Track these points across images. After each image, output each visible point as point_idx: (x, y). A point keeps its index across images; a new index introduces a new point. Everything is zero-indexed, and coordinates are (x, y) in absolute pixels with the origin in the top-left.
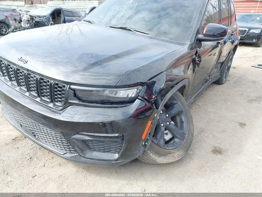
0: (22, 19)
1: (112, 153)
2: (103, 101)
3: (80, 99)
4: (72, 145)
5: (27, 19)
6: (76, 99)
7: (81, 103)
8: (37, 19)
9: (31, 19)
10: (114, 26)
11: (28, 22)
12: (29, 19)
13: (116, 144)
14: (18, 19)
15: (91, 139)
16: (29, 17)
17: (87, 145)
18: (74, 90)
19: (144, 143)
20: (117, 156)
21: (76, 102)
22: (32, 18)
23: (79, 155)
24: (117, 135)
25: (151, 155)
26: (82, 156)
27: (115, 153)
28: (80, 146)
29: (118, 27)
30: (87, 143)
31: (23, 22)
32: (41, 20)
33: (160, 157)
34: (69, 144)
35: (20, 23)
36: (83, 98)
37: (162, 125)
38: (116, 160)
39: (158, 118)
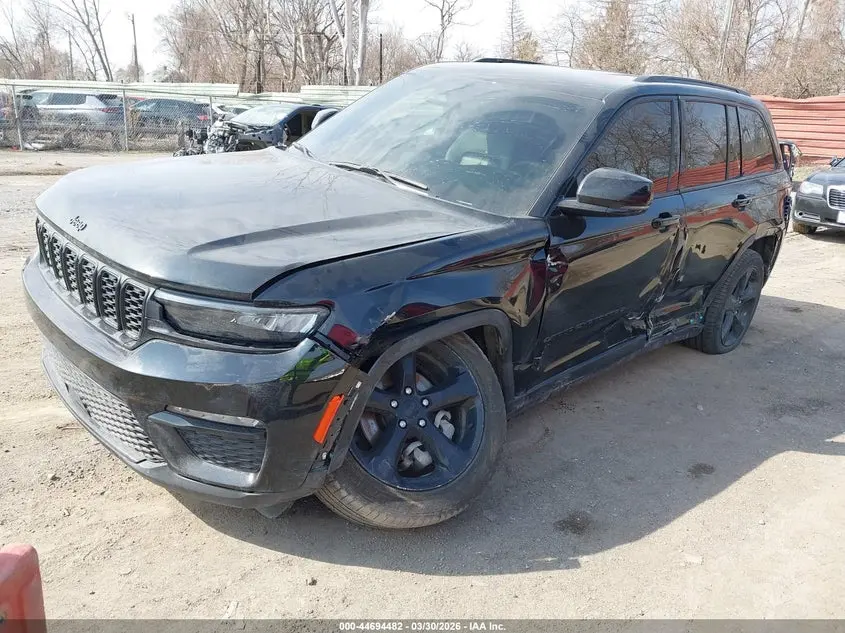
0: (208, 134)
1: (243, 469)
2: (225, 334)
3: (175, 327)
4: (152, 438)
5: (221, 133)
6: (165, 325)
7: (175, 334)
8: (247, 135)
9: (230, 134)
10: (351, 166)
11: (221, 141)
12: (226, 134)
13: (251, 446)
14: (198, 132)
15: (189, 425)
16: (228, 128)
17: (187, 442)
18: (163, 304)
19: (324, 456)
20: (251, 479)
21: (165, 331)
22: (234, 130)
23: (169, 465)
24: (256, 423)
25: (344, 493)
26: (176, 470)
27: (251, 470)
28: (171, 442)
29: (359, 167)
30: (187, 436)
31: (208, 142)
32: (256, 138)
33: (368, 503)
34: (151, 443)
35: (200, 142)
36: (184, 326)
37: (403, 424)
38: (251, 490)
39: (394, 404)
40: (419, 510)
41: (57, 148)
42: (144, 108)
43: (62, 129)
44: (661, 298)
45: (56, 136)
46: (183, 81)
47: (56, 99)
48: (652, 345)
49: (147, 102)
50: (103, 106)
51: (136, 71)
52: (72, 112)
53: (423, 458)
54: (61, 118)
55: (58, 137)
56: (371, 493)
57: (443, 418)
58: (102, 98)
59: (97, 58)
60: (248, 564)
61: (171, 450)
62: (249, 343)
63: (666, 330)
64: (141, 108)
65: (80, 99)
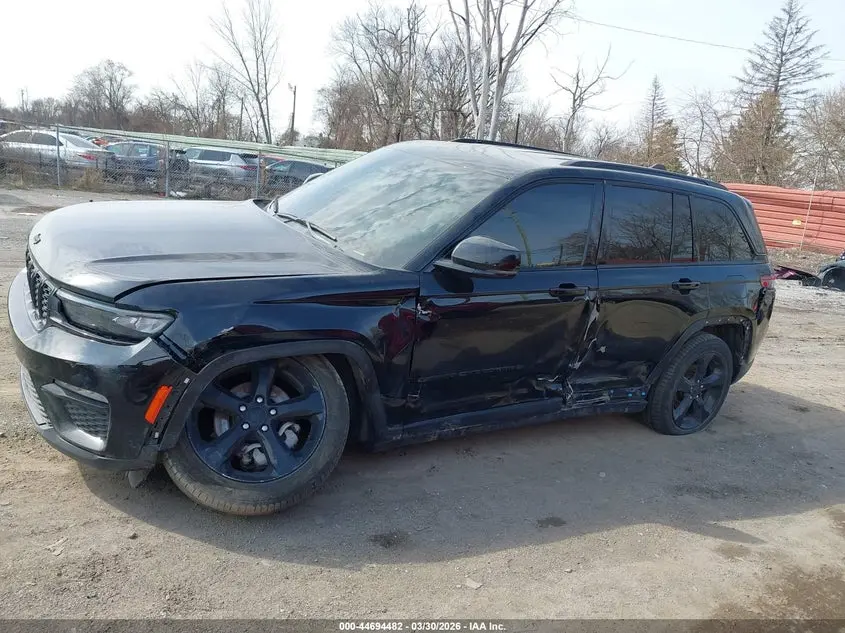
4: (43, 404)
6: (61, 316)
7: (65, 324)
15: (66, 396)
17: (66, 410)
18: (61, 300)
19: (157, 435)
20: (101, 444)
21: (59, 321)
23: (55, 428)
26: (58, 433)
28: (55, 408)
36: (74, 319)
37: (246, 426)
38: (102, 453)
39: (243, 409)
40: (236, 497)
41: (197, 197)
42: (282, 168)
43: (204, 182)
44: (577, 365)
45: (197, 187)
46: (330, 148)
47: (206, 155)
48: (576, 410)
49: (284, 163)
50: (244, 164)
51: (291, 136)
52: (219, 167)
53: (260, 458)
54: (205, 171)
55: (199, 187)
56: (197, 474)
57: (289, 428)
58: (244, 157)
59: (261, 123)
60: (96, 516)
61: (55, 414)
62: (114, 337)
63: (597, 400)
64: (278, 168)
65: (225, 157)
